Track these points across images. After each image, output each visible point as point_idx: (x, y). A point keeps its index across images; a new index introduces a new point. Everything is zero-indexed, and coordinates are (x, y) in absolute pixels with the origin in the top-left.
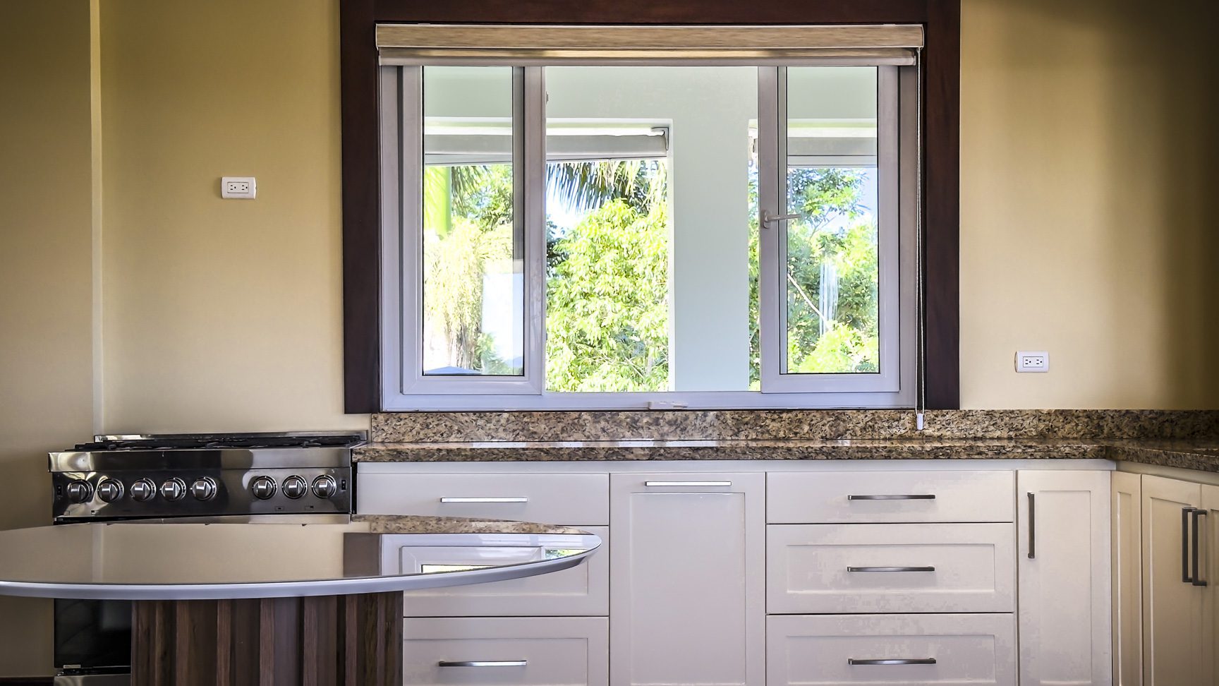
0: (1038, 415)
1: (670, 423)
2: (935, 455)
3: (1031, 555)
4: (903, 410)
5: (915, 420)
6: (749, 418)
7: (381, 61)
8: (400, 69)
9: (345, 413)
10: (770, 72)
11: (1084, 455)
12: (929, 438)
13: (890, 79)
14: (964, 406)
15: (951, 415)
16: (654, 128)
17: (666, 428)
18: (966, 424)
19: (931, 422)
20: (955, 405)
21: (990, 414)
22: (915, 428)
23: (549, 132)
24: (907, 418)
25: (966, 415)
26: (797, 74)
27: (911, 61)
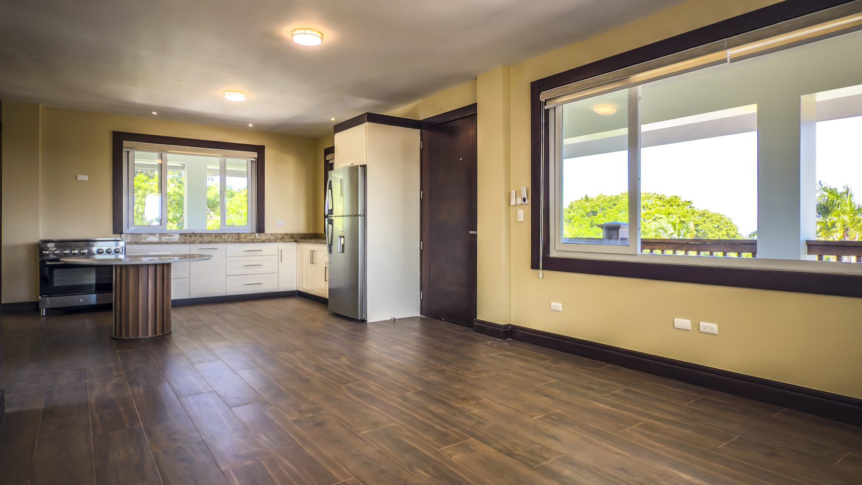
0: (281, 234)
1: (200, 236)
2: (263, 242)
3: (281, 261)
4: (253, 233)
5: (255, 235)
6: (218, 235)
7: (124, 149)
8: (128, 152)
9: (114, 233)
10: (222, 159)
11: (291, 242)
12: (258, 239)
13: (250, 163)
14: (266, 232)
15: (263, 234)
16: (181, 164)
17: (198, 237)
18: (266, 236)
19: (259, 236)
20: (264, 232)
21: (271, 234)
22: (255, 237)
23: (168, 164)
24: (254, 235)
25: (266, 234)
26: (228, 160)
27: (254, 160)
